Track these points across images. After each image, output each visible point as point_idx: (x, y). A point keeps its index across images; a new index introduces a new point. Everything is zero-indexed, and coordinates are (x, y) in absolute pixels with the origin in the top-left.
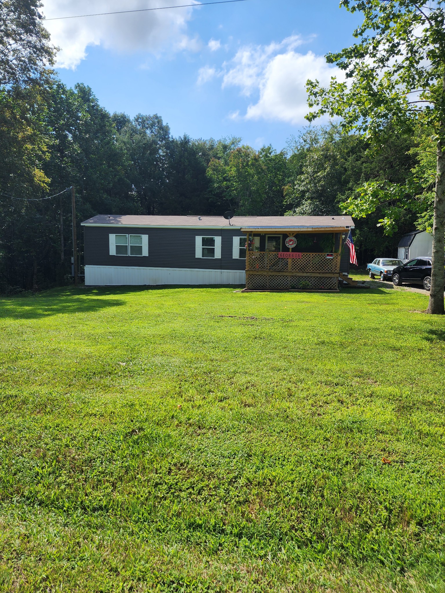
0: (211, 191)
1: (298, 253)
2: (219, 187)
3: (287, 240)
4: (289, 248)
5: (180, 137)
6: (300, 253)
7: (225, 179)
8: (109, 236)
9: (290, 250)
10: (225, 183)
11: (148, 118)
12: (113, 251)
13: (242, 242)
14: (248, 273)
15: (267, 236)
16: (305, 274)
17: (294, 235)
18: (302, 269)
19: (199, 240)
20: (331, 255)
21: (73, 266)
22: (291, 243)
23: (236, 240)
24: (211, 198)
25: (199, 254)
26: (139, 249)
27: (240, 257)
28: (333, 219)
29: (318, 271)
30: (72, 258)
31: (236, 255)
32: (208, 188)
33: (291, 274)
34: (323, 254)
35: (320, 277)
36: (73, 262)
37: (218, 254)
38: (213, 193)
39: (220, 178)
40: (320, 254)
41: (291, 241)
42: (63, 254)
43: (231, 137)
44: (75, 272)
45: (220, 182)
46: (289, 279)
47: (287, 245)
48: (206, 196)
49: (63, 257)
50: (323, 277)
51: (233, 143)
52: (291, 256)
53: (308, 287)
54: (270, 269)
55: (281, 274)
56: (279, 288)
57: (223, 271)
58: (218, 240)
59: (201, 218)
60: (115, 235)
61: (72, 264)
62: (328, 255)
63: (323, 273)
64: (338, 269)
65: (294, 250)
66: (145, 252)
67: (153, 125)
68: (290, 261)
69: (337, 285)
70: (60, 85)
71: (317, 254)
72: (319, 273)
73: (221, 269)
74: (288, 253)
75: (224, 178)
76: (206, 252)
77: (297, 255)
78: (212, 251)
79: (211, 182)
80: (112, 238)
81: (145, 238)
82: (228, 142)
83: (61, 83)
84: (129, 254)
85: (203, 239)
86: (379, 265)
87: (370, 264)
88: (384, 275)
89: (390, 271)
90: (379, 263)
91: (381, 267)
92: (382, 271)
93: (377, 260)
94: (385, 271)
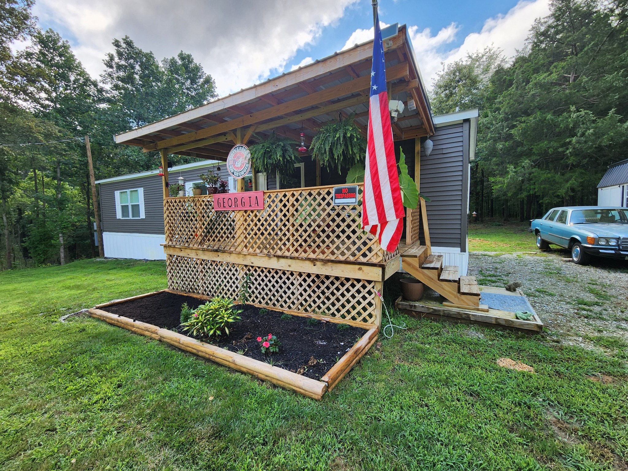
21: (96, 234)
22: (238, 164)
33: (241, 260)
36: (95, 228)
41: (238, 156)
44: (98, 241)
46: (240, 274)
60: (119, 192)
61: (95, 231)
63: (326, 262)
68: (238, 218)
72: (314, 261)
86: (564, 222)
87: (537, 221)
88: (584, 249)
89: (607, 240)
90: (562, 219)
91: (570, 226)
92: (578, 238)
93: (555, 212)
94: (586, 239)
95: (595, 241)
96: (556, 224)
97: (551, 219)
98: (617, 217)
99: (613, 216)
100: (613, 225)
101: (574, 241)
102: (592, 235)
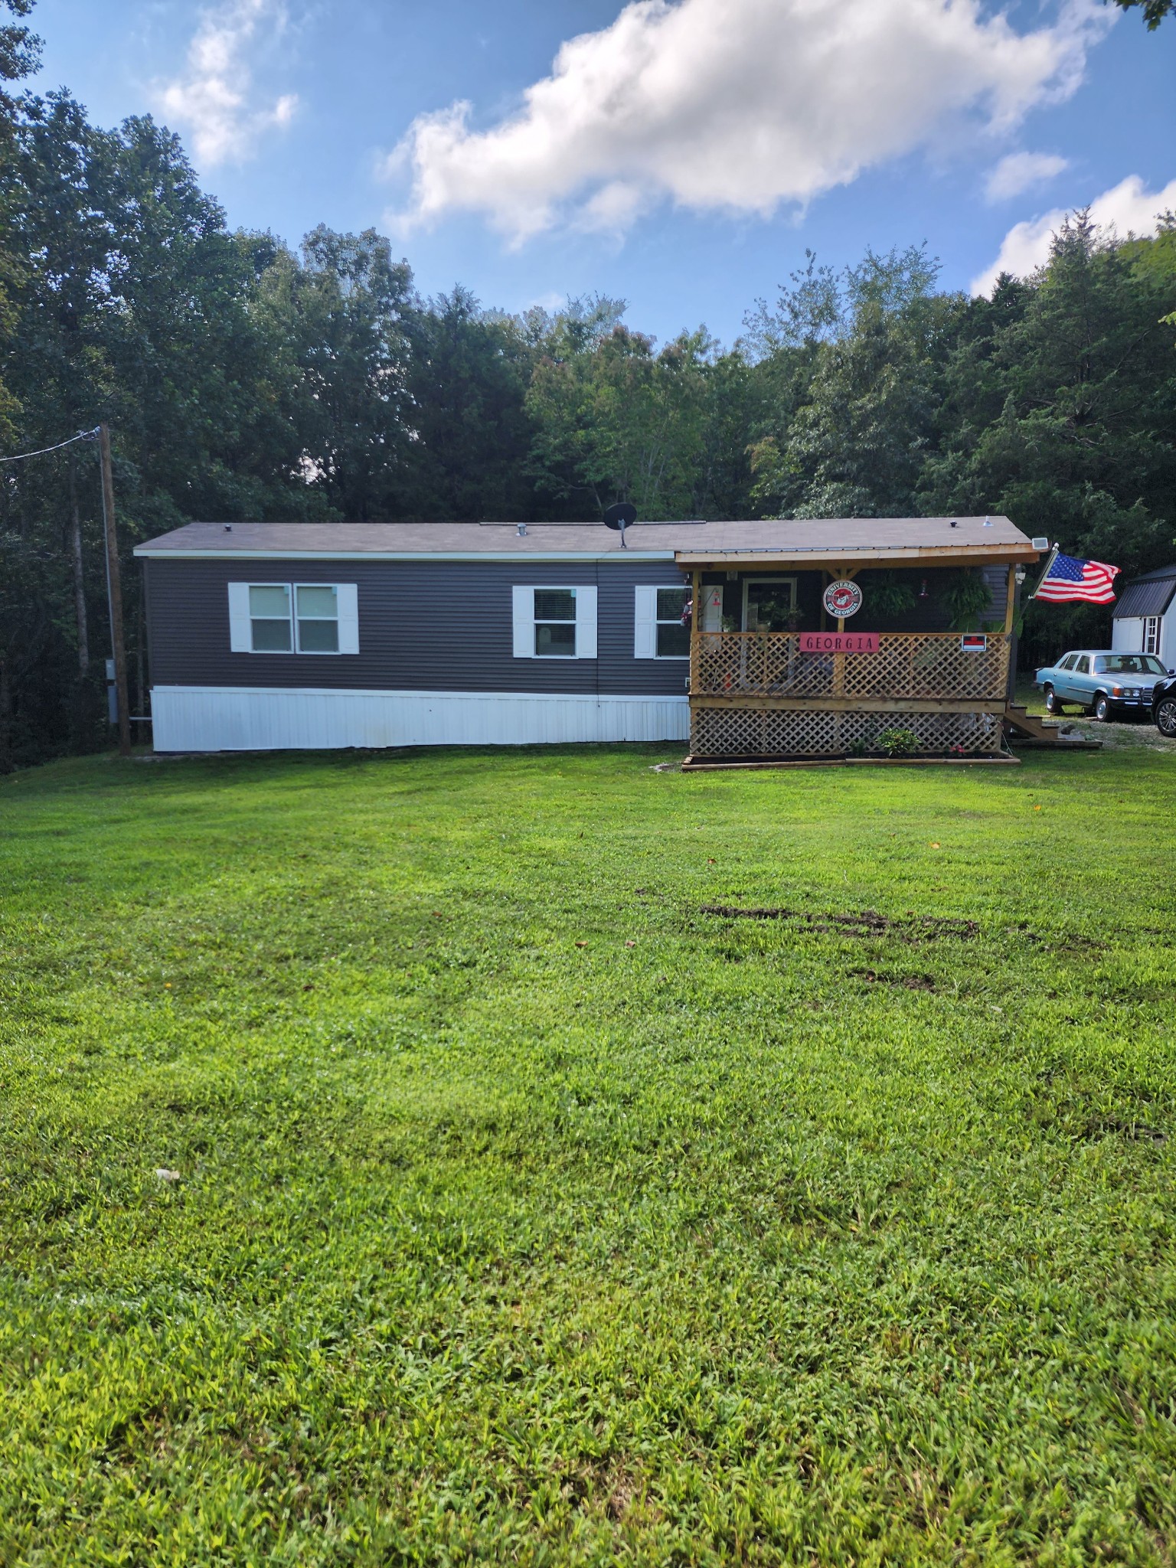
0: (539, 458)
1: (865, 636)
2: (565, 446)
3: (830, 591)
4: (836, 619)
5: (442, 296)
6: (873, 636)
7: (582, 422)
8: (226, 589)
9: (841, 626)
10: (581, 432)
11: (347, 243)
12: (241, 640)
13: (666, 605)
14: (699, 703)
15: (747, 582)
16: (891, 707)
17: (853, 573)
18: (880, 689)
19: (523, 599)
20: (980, 641)
21: (111, 690)
22: (842, 601)
23: (646, 598)
24: (541, 478)
25: (524, 645)
26: (328, 631)
27: (660, 652)
28: (953, 525)
29: (933, 695)
30: (110, 665)
31: (645, 646)
32: (531, 449)
33: (842, 707)
34: (952, 636)
35: (941, 714)
36: (111, 674)
37: (586, 646)
38: (547, 463)
39: (567, 418)
40: (942, 636)
41: (842, 593)
42: (84, 650)
43: (594, 300)
44: (119, 710)
45: (566, 429)
46: (838, 722)
47: (829, 608)
48: (525, 473)
49: (84, 660)
50: (952, 715)
51: (600, 317)
52: (843, 644)
53: (912, 750)
54: (771, 689)
55: (808, 706)
56: (803, 752)
57: (603, 697)
58: (586, 598)
59: (529, 529)
60: (246, 585)
61: (111, 682)
62: (968, 641)
63: (952, 701)
64: (1002, 687)
65: (852, 624)
66: (349, 642)
67: (360, 263)
68: (838, 660)
69: (998, 742)
70: (66, 105)
71: (932, 637)
72: (939, 701)
73: (597, 692)
74: (832, 636)
75: (579, 419)
76: (547, 637)
77: (864, 643)
78: (566, 637)
79: (541, 429)
80: (239, 595)
81: (347, 595)
82: (586, 314)
83: (69, 100)
84: (295, 648)
85: (538, 595)
86: (1087, 671)
87: (1046, 670)
88: (1110, 702)
89: (1132, 690)
90: (1084, 667)
91: (1095, 677)
92: (1104, 690)
93: (1074, 657)
94: (1113, 691)
95: (1120, 692)
96: (1075, 674)
97: (1069, 667)
98: (1139, 666)
99: (1135, 665)
100: (1136, 675)
101: (1099, 694)
102: (1118, 686)
